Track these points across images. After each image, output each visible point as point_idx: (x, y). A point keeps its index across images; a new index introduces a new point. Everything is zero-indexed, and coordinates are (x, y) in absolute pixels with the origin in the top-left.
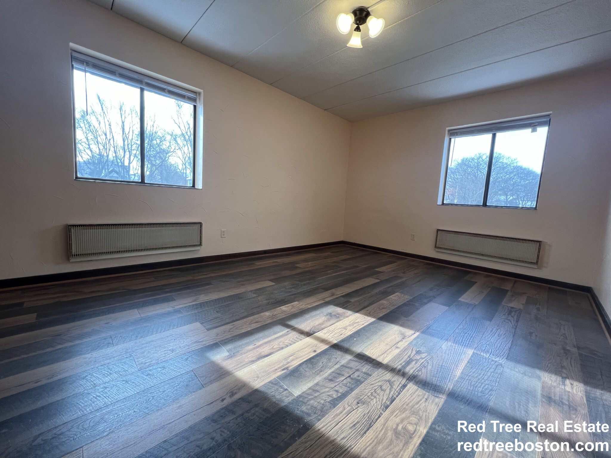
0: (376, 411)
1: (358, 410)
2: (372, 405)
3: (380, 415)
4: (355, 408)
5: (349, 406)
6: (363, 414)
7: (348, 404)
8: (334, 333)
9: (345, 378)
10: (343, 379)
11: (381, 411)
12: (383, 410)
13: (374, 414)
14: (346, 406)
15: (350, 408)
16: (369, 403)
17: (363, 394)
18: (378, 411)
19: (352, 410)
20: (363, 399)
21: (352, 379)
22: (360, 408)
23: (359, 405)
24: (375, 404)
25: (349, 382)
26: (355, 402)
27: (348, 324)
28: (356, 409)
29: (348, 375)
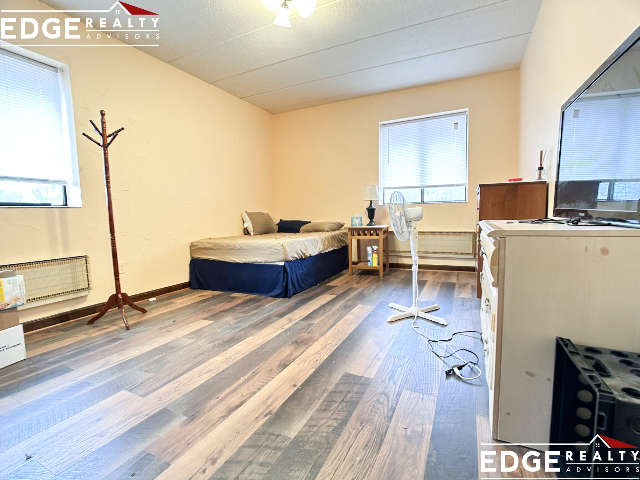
0: (381, 425)
1: (364, 430)
2: (376, 421)
3: (386, 427)
4: (360, 429)
5: (354, 429)
6: (371, 431)
7: (352, 428)
8: (308, 361)
9: (338, 403)
10: (337, 405)
11: (386, 423)
12: (388, 422)
13: (381, 428)
14: (351, 430)
15: (355, 431)
16: (373, 420)
17: (364, 413)
18: (384, 424)
19: (358, 432)
20: (365, 418)
21: (346, 402)
22: (366, 427)
23: (363, 425)
24: (379, 419)
25: (345, 406)
26: (358, 424)
27: (320, 348)
28: (362, 429)
29: (341, 400)
